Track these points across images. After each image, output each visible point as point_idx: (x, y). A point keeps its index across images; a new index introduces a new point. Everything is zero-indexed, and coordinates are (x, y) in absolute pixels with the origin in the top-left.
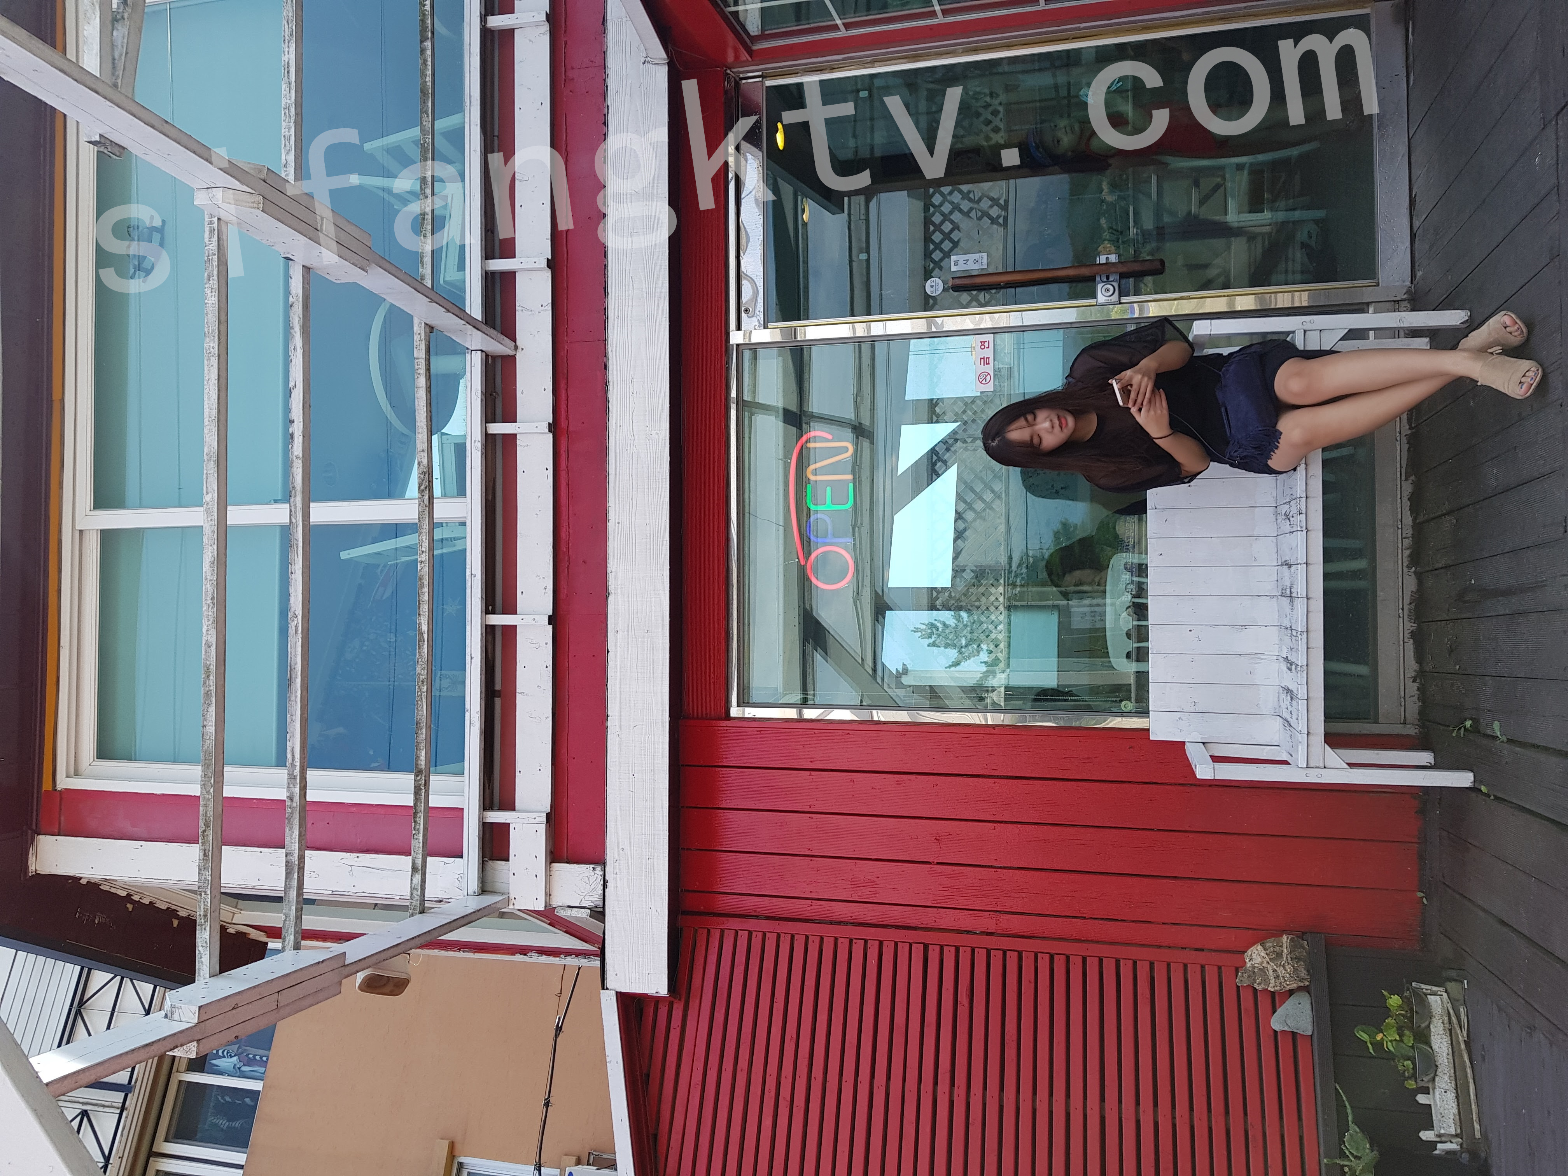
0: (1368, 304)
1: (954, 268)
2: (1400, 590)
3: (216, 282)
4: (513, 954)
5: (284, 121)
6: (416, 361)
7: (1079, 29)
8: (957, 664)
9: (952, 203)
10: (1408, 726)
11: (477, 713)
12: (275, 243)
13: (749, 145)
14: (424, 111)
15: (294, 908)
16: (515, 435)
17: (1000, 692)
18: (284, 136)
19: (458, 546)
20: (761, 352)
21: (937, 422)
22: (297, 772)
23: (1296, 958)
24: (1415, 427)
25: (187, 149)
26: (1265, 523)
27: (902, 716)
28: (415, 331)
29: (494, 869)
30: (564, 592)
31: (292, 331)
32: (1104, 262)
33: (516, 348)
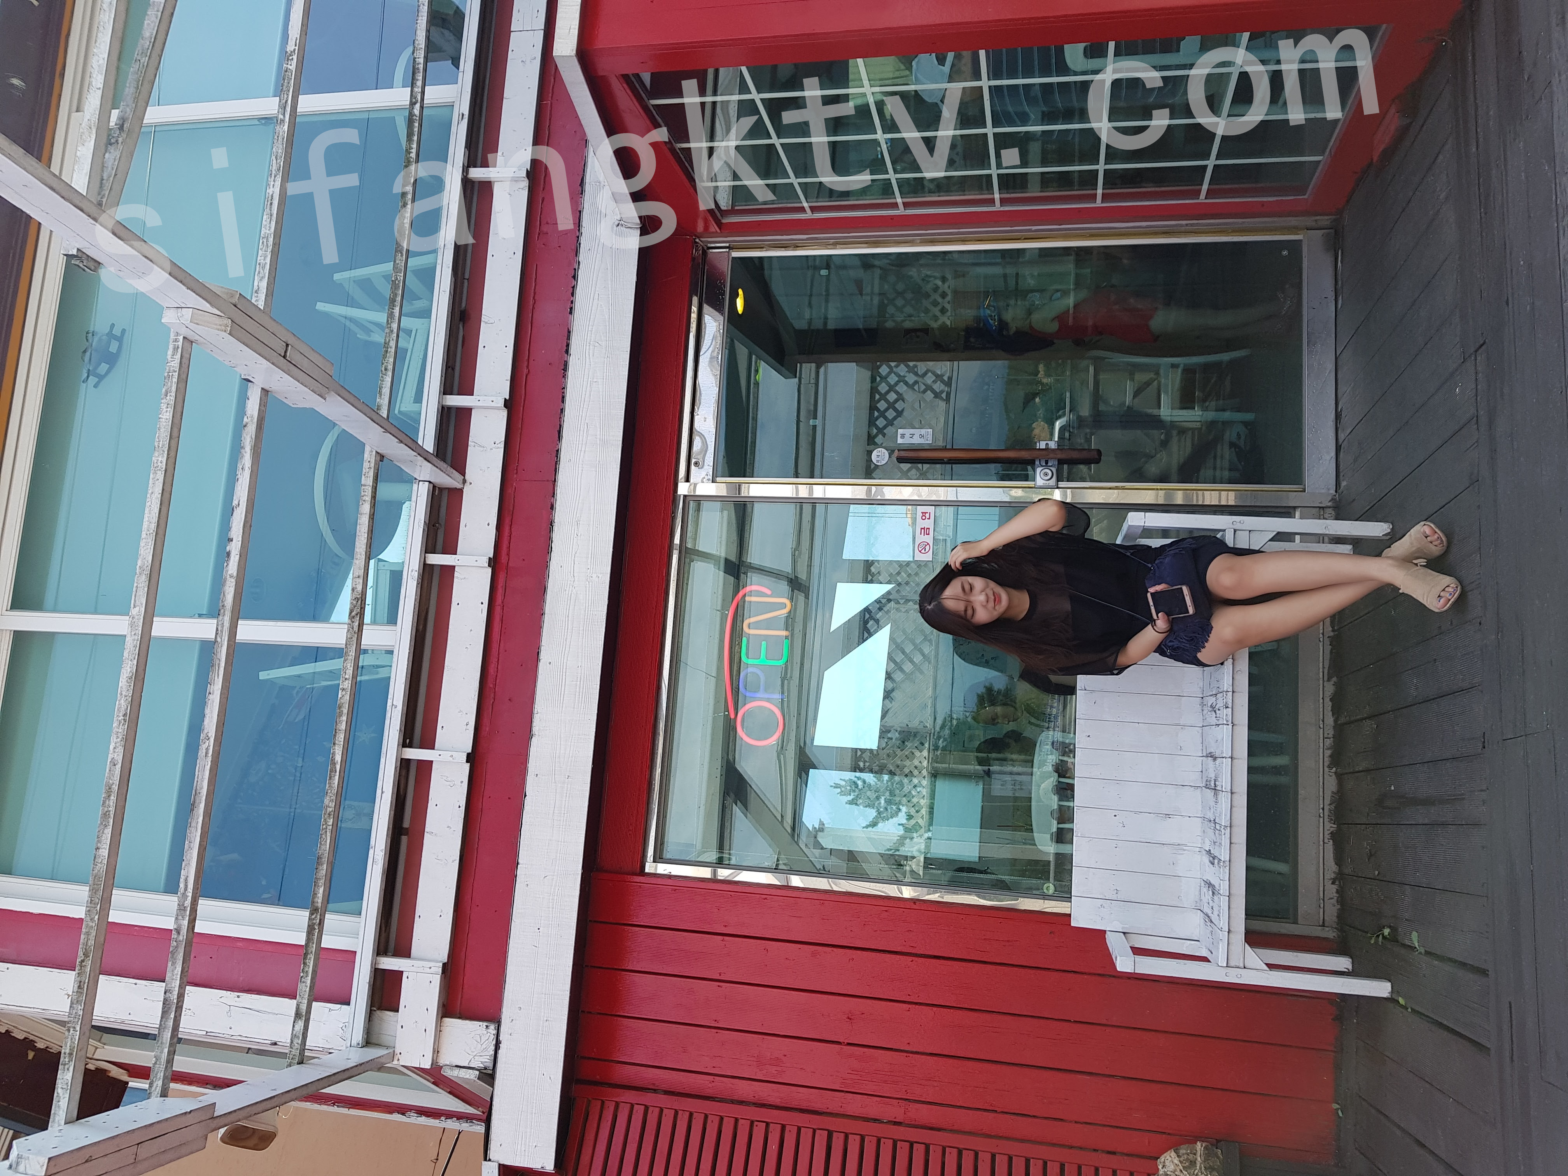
0: (1295, 508)
1: (900, 441)
2: (1321, 790)
3: (173, 398)
4: (391, 1113)
5: (261, 249)
6: (363, 487)
7: (1030, 231)
8: (874, 824)
9: (898, 375)
10: (1327, 929)
11: (382, 851)
12: (237, 365)
13: (711, 309)
14: (398, 250)
15: (166, 1050)
16: (454, 567)
17: (919, 861)
18: (260, 264)
19: (382, 674)
20: (705, 505)
21: (871, 582)
22: (188, 903)
23: (1209, 1168)
24: (1339, 629)
26: (1191, 714)
27: (821, 883)
28: (365, 459)
29: (381, 1020)
30: (486, 728)
31: (242, 451)
32: (1044, 447)
33: (464, 481)
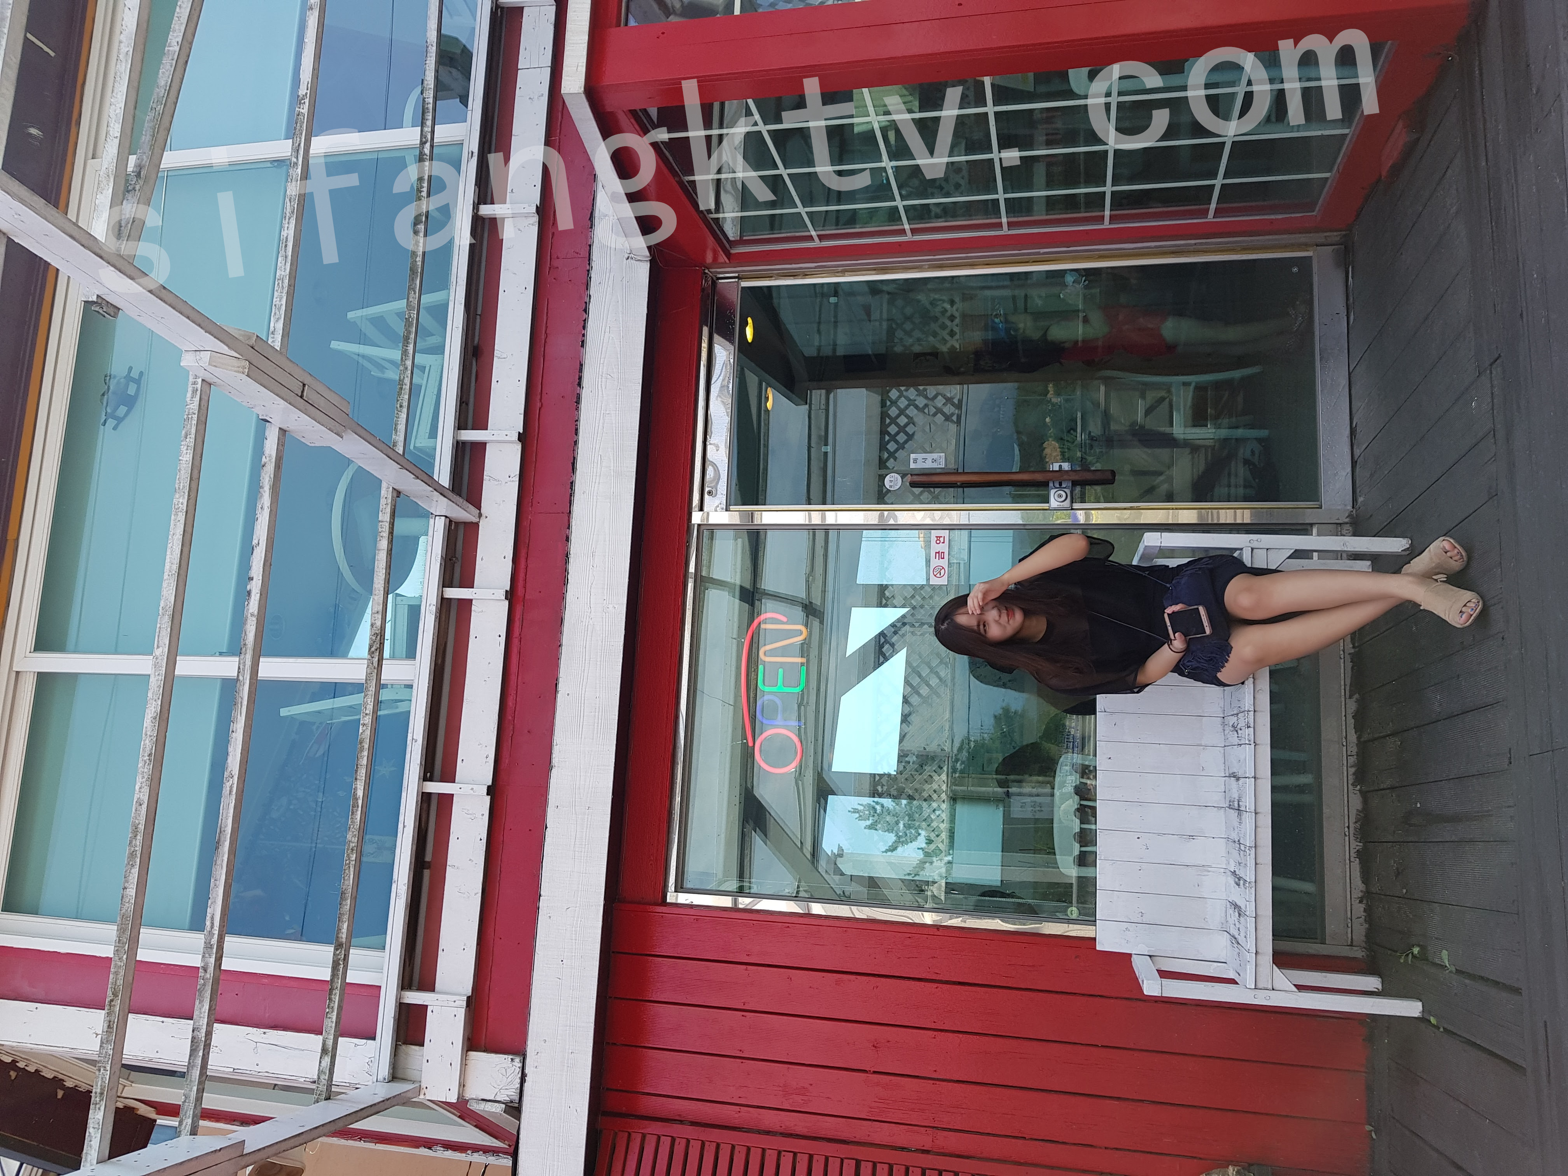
0: (1312, 525)
1: (912, 465)
2: (1346, 808)
3: (193, 440)
4: (418, 1147)
5: (277, 291)
6: (380, 524)
7: (1039, 253)
8: (893, 849)
9: (908, 399)
10: (1355, 948)
11: (404, 885)
12: (255, 405)
13: (721, 339)
14: (411, 288)
15: (195, 1088)
16: (471, 600)
17: (941, 885)
18: (275, 305)
19: (402, 708)
20: (718, 534)
21: (886, 606)
22: (214, 940)
24: (1359, 646)
25: (181, 314)
26: (1213, 734)
27: (843, 910)
28: (382, 495)
29: (407, 1054)
30: (505, 761)
31: (261, 490)
32: (1058, 469)
33: (480, 515)
